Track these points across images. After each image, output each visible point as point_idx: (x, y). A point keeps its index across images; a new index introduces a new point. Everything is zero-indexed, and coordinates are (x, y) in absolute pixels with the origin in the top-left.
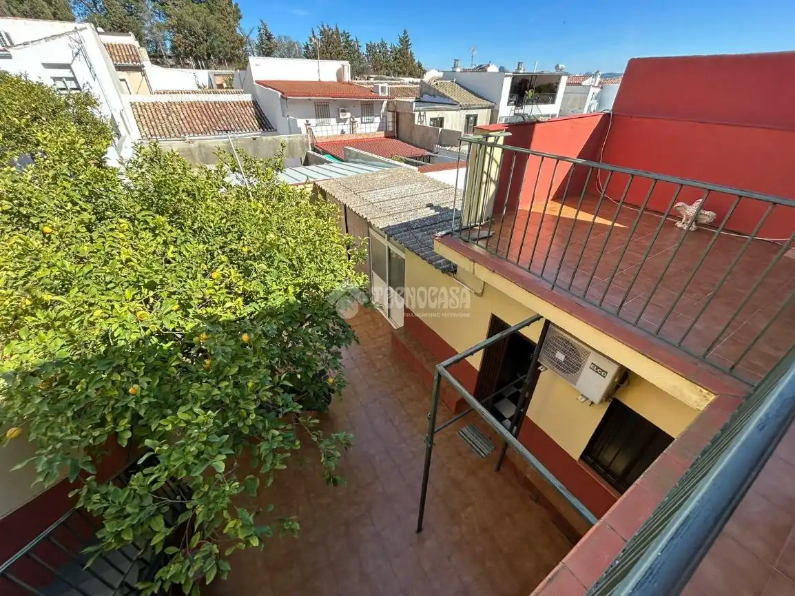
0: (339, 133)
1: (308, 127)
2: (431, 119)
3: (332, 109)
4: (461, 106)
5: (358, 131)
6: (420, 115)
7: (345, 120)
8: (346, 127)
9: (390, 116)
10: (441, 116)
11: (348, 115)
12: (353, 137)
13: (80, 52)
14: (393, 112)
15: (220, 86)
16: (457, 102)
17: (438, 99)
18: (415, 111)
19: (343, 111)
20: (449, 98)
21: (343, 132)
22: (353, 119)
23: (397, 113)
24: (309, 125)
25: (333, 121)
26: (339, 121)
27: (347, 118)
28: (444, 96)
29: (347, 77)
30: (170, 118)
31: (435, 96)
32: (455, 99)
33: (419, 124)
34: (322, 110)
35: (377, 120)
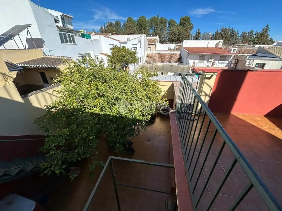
0: (206, 66)
1: (194, 63)
2: (257, 64)
3: (206, 57)
4: (280, 58)
5: (215, 66)
6: (250, 62)
7: (210, 62)
8: (210, 64)
9: (234, 61)
10: (264, 63)
11: (213, 60)
12: (211, 68)
13: (140, 41)
14: (236, 59)
15: (177, 49)
16: (278, 56)
17: (266, 55)
18: (247, 60)
19: (211, 58)
20: (274, 55)
21: (208, 66)
22: (214, 61)
23: (238, 60)
24: (194, 62)
25: (205, 62)
26: (208, 62)
27: (212, 61)
28: (270, 53)
29: (220, 46)
30: (154, 58)
31: (265, 53)
32: (278, 55)
33: (248, 65)
34: (202, 58)
35: (227, 62)
